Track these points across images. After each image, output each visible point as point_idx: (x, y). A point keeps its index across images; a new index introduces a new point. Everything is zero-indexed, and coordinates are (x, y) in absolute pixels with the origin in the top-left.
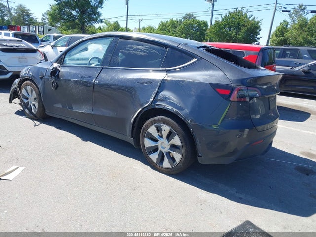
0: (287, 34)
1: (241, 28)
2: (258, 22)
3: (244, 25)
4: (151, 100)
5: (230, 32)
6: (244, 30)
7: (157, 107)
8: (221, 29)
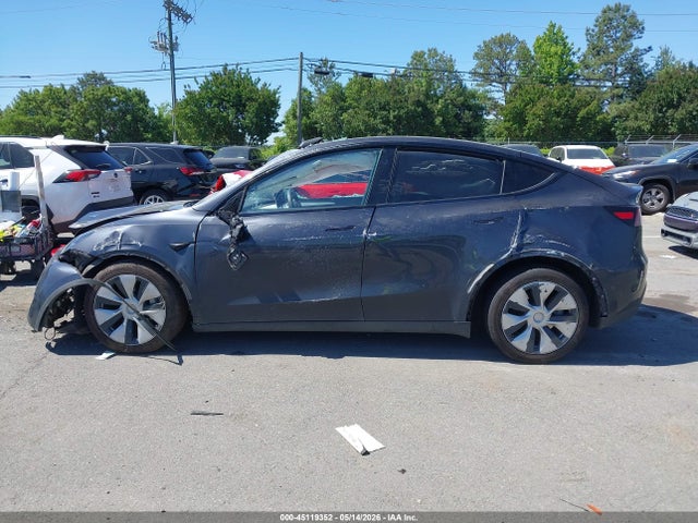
0: (315, 115)
1: (244, 106)
2: (275, 93)
3: (250, 99)
4: (515, 245)
5: (225, 114)
6: (252, 108)
7: (525, 256)
8: (201, 107)
